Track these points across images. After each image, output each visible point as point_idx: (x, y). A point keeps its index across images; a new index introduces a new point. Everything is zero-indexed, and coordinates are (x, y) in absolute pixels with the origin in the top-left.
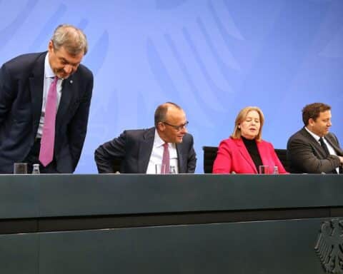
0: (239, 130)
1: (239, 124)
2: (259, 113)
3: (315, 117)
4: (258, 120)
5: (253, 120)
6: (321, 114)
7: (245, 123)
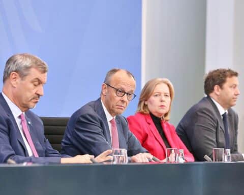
0: (145, 106)
1: (146, 100)
2: (168, 85)
3: (221, 83)
4: (169, 95)
5: (163, 95)
6: (228, 79)
7: (152, 98)
